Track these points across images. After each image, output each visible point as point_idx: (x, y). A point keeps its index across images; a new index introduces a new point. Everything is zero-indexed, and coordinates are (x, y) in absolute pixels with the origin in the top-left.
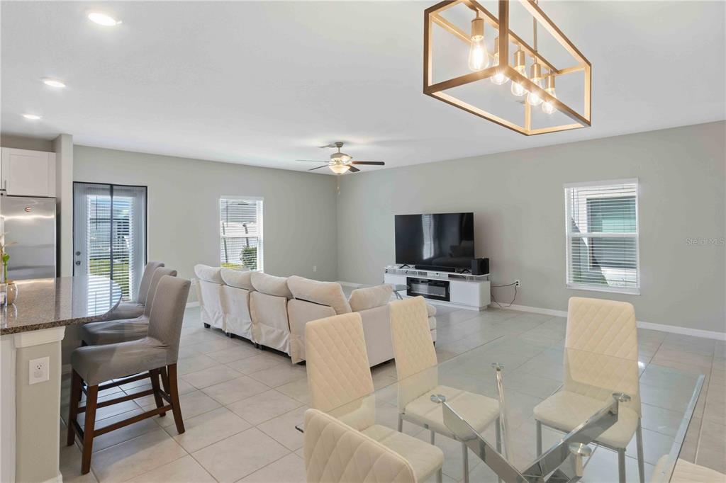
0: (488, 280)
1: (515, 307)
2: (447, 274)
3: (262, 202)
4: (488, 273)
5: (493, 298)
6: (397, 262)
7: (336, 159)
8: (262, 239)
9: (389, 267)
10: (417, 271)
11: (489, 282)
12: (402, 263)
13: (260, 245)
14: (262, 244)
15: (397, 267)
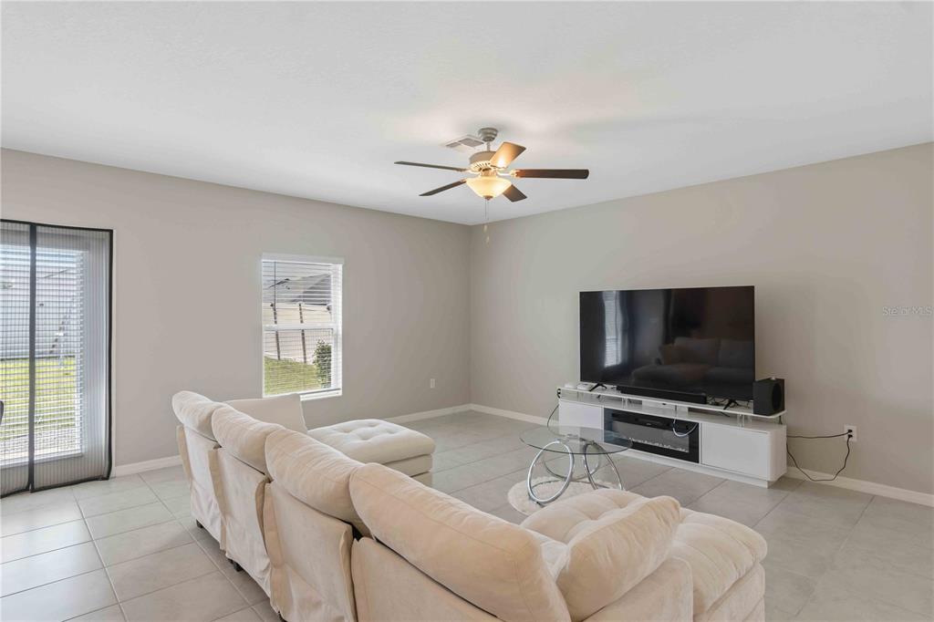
0: (780, 423)
1: (844, 482)
2: (684, 406)
3: (340, 267)
4: (783, 409)
5: (792, 458)
6: (583, 379)
7: (483, 163)
8: (340, 333)
9: (568, 387)
10: (626, 397)
11: (784, 428)
12: (593, 381)
13: (336, 342)
14: (340, 341)
15: (584, 388)
